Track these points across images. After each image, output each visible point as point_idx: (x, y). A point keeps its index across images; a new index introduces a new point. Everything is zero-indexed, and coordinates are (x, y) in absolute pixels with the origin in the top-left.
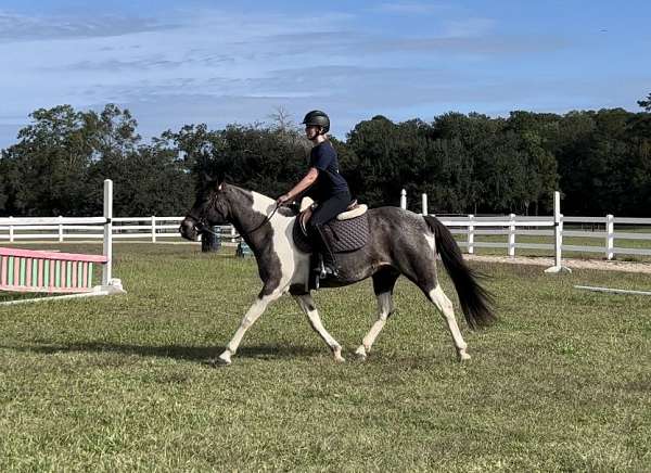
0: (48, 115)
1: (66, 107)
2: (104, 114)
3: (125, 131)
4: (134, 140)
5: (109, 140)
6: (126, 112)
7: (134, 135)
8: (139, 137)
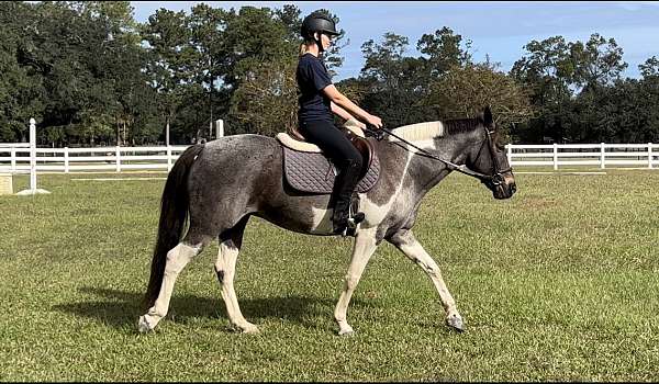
0: (540, 47)
1: (558, 38)
2: (589, 44)
3: (612, 60)
4: (621, 68)
5: (594, 68)
6: (612, 41)
7: (621, 63)
8: (626, 65)
